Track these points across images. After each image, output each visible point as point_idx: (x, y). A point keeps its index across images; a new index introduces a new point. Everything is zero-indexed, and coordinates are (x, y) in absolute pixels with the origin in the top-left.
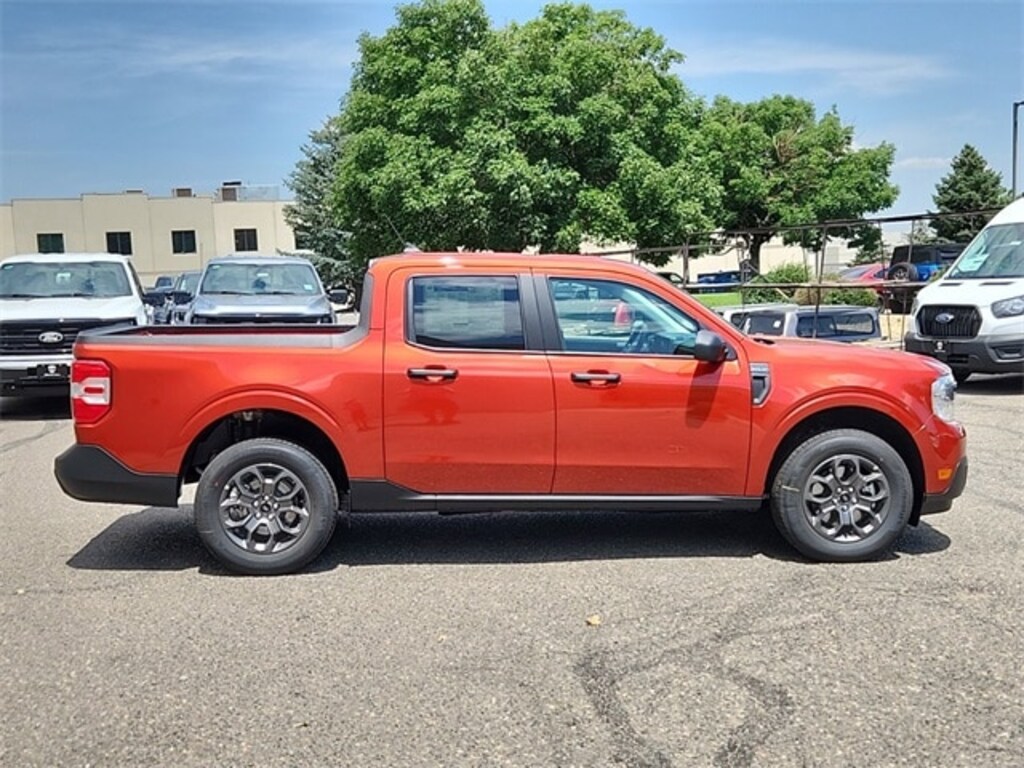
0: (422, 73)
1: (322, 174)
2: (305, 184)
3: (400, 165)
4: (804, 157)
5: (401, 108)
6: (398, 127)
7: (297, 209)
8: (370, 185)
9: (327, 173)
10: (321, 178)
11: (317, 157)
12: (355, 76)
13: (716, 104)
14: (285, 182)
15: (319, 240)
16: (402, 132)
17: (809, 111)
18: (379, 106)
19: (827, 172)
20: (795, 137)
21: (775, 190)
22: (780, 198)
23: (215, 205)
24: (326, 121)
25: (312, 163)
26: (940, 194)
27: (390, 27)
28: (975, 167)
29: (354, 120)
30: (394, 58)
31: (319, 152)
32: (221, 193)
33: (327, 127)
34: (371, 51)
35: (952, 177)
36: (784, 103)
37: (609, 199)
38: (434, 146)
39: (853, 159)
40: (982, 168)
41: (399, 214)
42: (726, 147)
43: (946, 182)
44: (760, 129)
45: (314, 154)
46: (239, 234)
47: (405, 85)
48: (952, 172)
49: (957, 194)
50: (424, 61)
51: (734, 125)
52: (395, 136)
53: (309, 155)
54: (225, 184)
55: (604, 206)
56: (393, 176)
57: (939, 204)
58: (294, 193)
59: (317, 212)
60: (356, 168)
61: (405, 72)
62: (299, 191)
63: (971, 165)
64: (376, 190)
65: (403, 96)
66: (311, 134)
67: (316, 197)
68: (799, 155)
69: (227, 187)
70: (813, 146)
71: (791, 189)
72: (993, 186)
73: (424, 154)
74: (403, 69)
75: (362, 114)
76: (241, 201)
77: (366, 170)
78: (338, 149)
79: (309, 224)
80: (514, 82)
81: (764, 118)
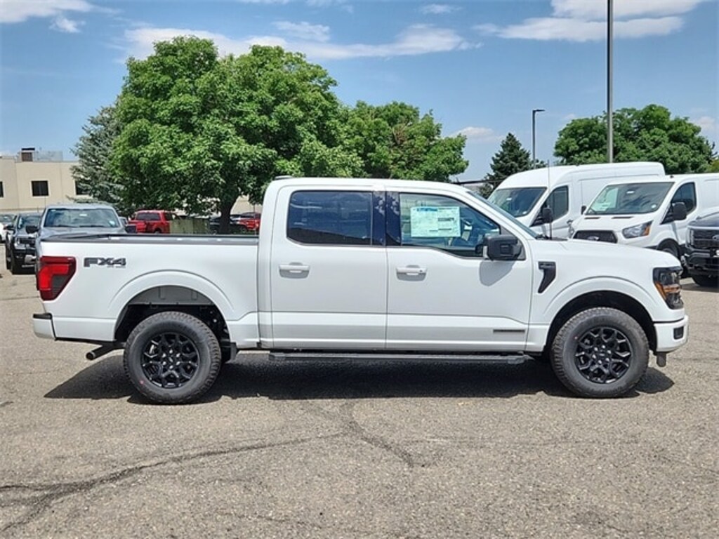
0: (172, 86)
1: (98, 145)
2: (86, 152)
3: (159, 145)
4: (412, 140)
5: (158, 107)
6: (155, 119)
7: (80, 168)
8: (139, 157)
9: (102, 145)
10: (97, 148)
11: (95, 133)
12: (125, 85)
13: (358, 106)
14: (72, 150)
15: (96, 189)
16: (160, 123)
17: (416, 113)
18: (143, 105)
19: (425, 150)
20: (406, 128)
21: (395, 161)
22: (398, 166)
23: (17, 164)
24: (101, 110)
25: (90, 137)
26: (495, 163)
27: (149, 55)
28: (515, 147)
29: (126, 114)
30: (153, 75)
31: (96, 130)
32: (20, 156)
33: (101, 114)
34: (136, 69)
35: (502, 153)
36: (400, 107)
37: (293, 166)
38: (181, 132)
39: (440, 143)
40: (518, 148)
41: (158, 175)
42: (365, 133)
43: (497, 155)
44: (385, 123)
45: (92, 132)
46: (35, 184)
47: (160, 92)
48: (502, 150)
49: (504, 164)
50: (174, 78)
51: (370, 120)
52: (155, 125)
53: (89, 132)
54: (23, 149)
55: (291, 170)
56: (155, 152)
57: (494, 170)
58: (78, 158)
59: (95, 171)
60: (129, 145)
61: (160, 85)
62: (81, 156)
63: (512, 146)
64: (143, 160)
65: (159, 99)
66: (90, 119)
67: (94, 160)
68: (409, 139)
69: (25, 151)
70: (416, 134)
71: (404, 160)
72: (525, 158)
73: (176, 137)
74: (160, 82)
75: (131, 110)
76: (36, 162)
77: (135, 147)
78: (109, 129)
79: (89, 179)
80: (233, 93)
81: (387, 116)
